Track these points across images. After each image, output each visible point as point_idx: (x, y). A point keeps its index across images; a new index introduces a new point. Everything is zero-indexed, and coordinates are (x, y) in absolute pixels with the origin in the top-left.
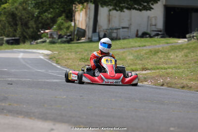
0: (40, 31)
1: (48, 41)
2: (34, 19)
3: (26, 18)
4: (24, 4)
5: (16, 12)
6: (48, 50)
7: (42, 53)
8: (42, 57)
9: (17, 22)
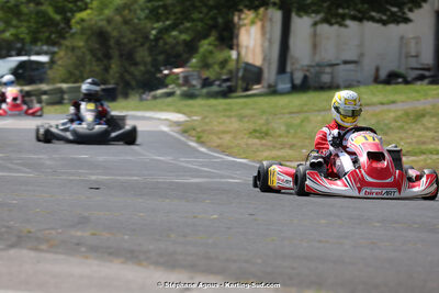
0: (161, 72)
1: (178, 92)
2: (147, 45)
3: (130, 41)
4: (126, 12)
5: (109, 29)
6: (179, 112)
7: (166, 120)
8: (165, 129)
9: (111, 51)
